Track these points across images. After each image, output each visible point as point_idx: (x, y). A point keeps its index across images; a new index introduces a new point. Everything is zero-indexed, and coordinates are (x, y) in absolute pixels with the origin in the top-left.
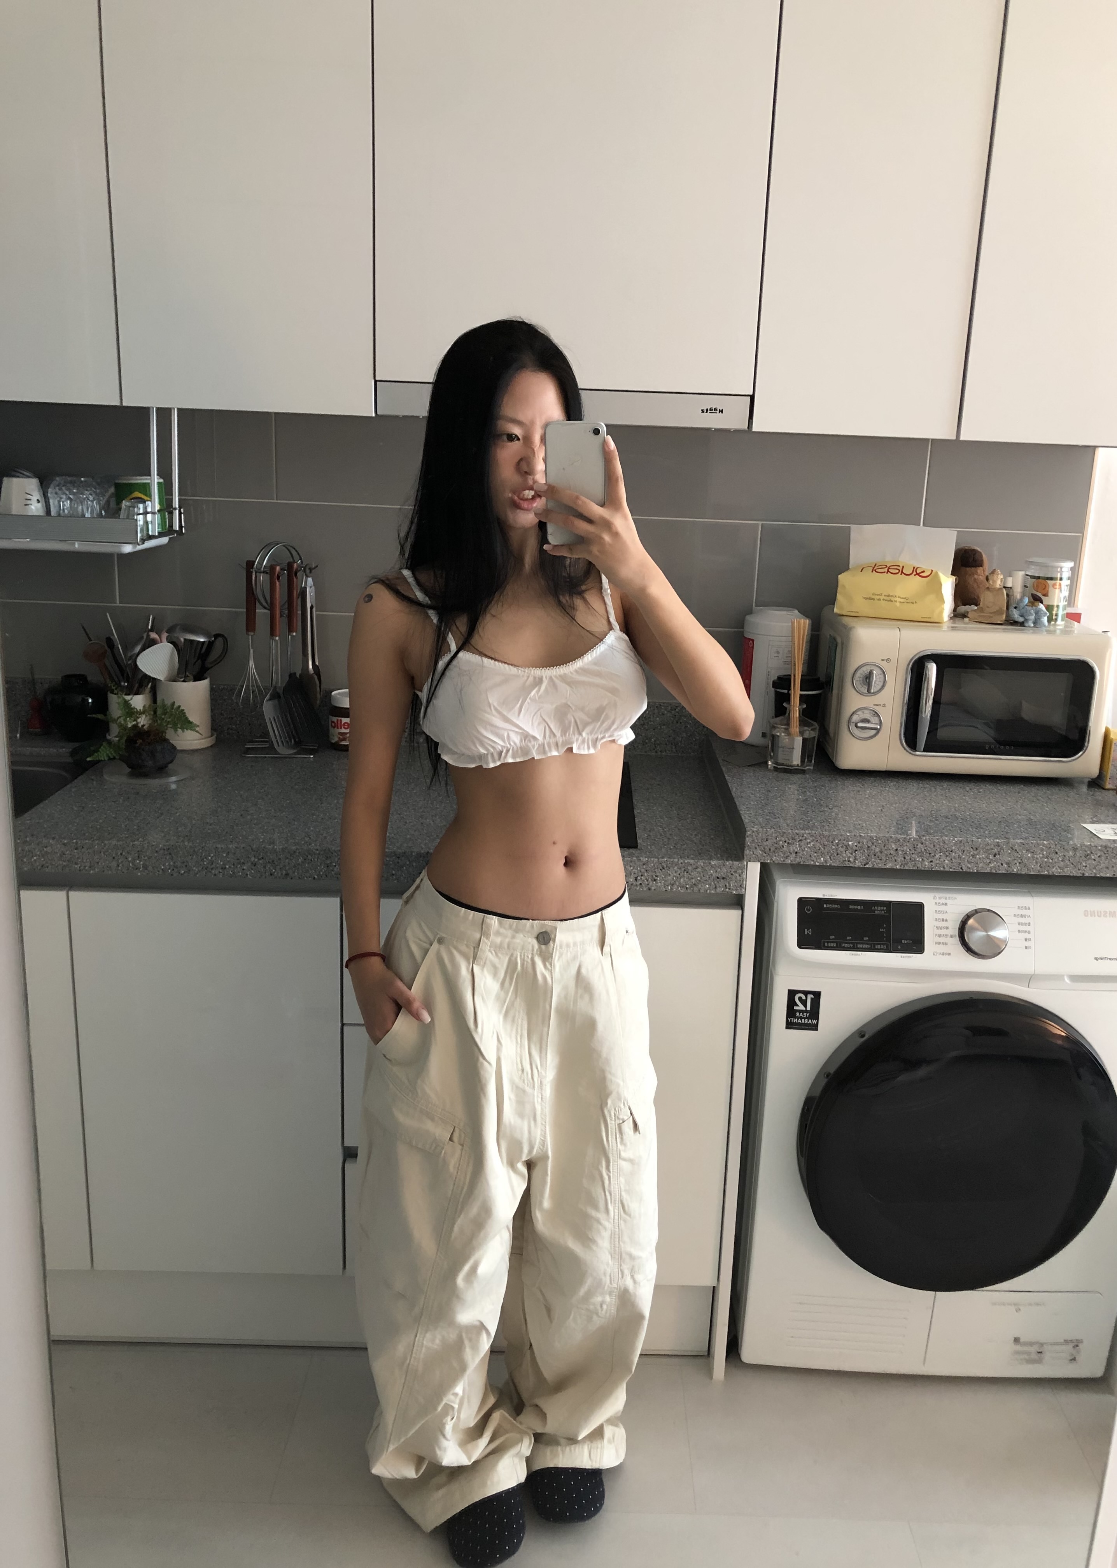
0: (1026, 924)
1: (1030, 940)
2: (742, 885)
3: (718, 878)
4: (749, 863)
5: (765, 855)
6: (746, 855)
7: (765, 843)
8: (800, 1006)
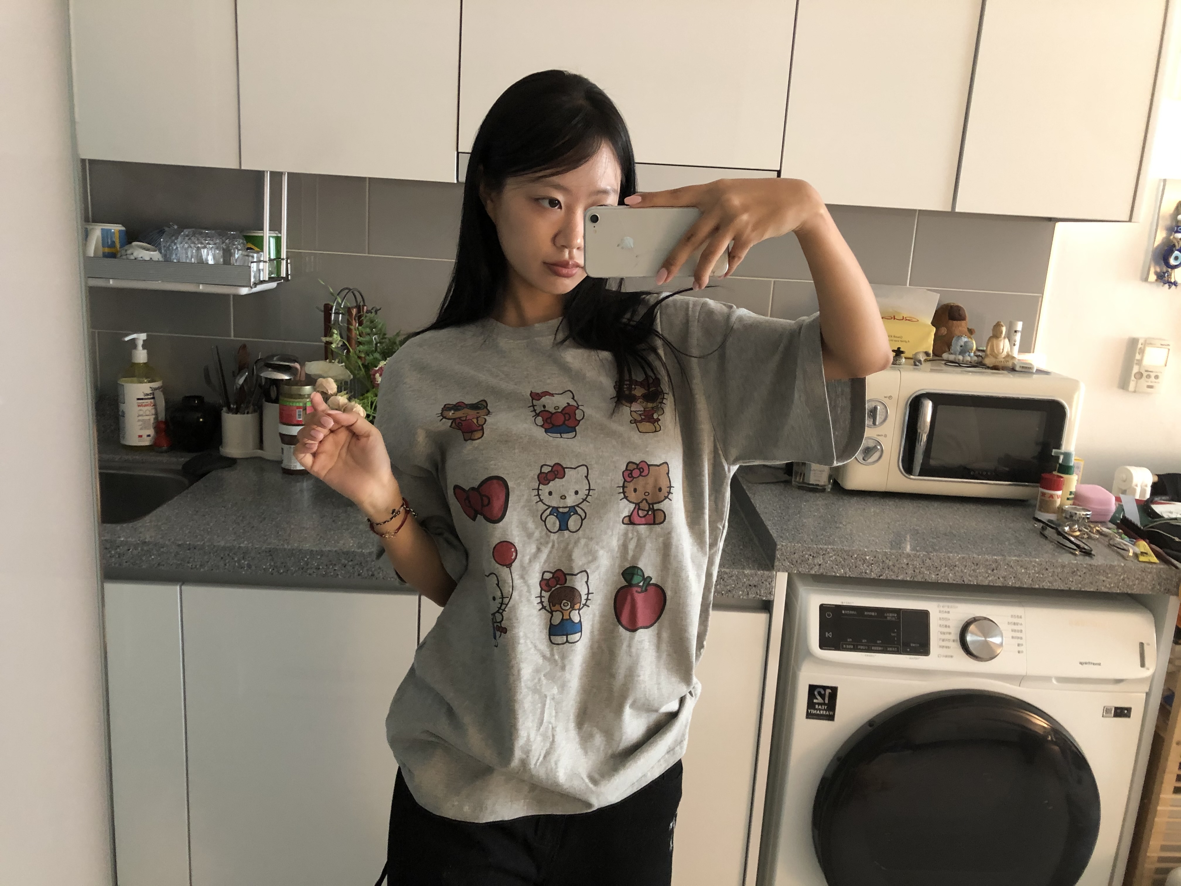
0: (1018, 631)
1: (1022, 645)
2: (771, 592)
3: (750, 585)
4: (778, 573)
5: (792, 566)
6: (776, 566)
7: (793, 556)
8: (819, 700)
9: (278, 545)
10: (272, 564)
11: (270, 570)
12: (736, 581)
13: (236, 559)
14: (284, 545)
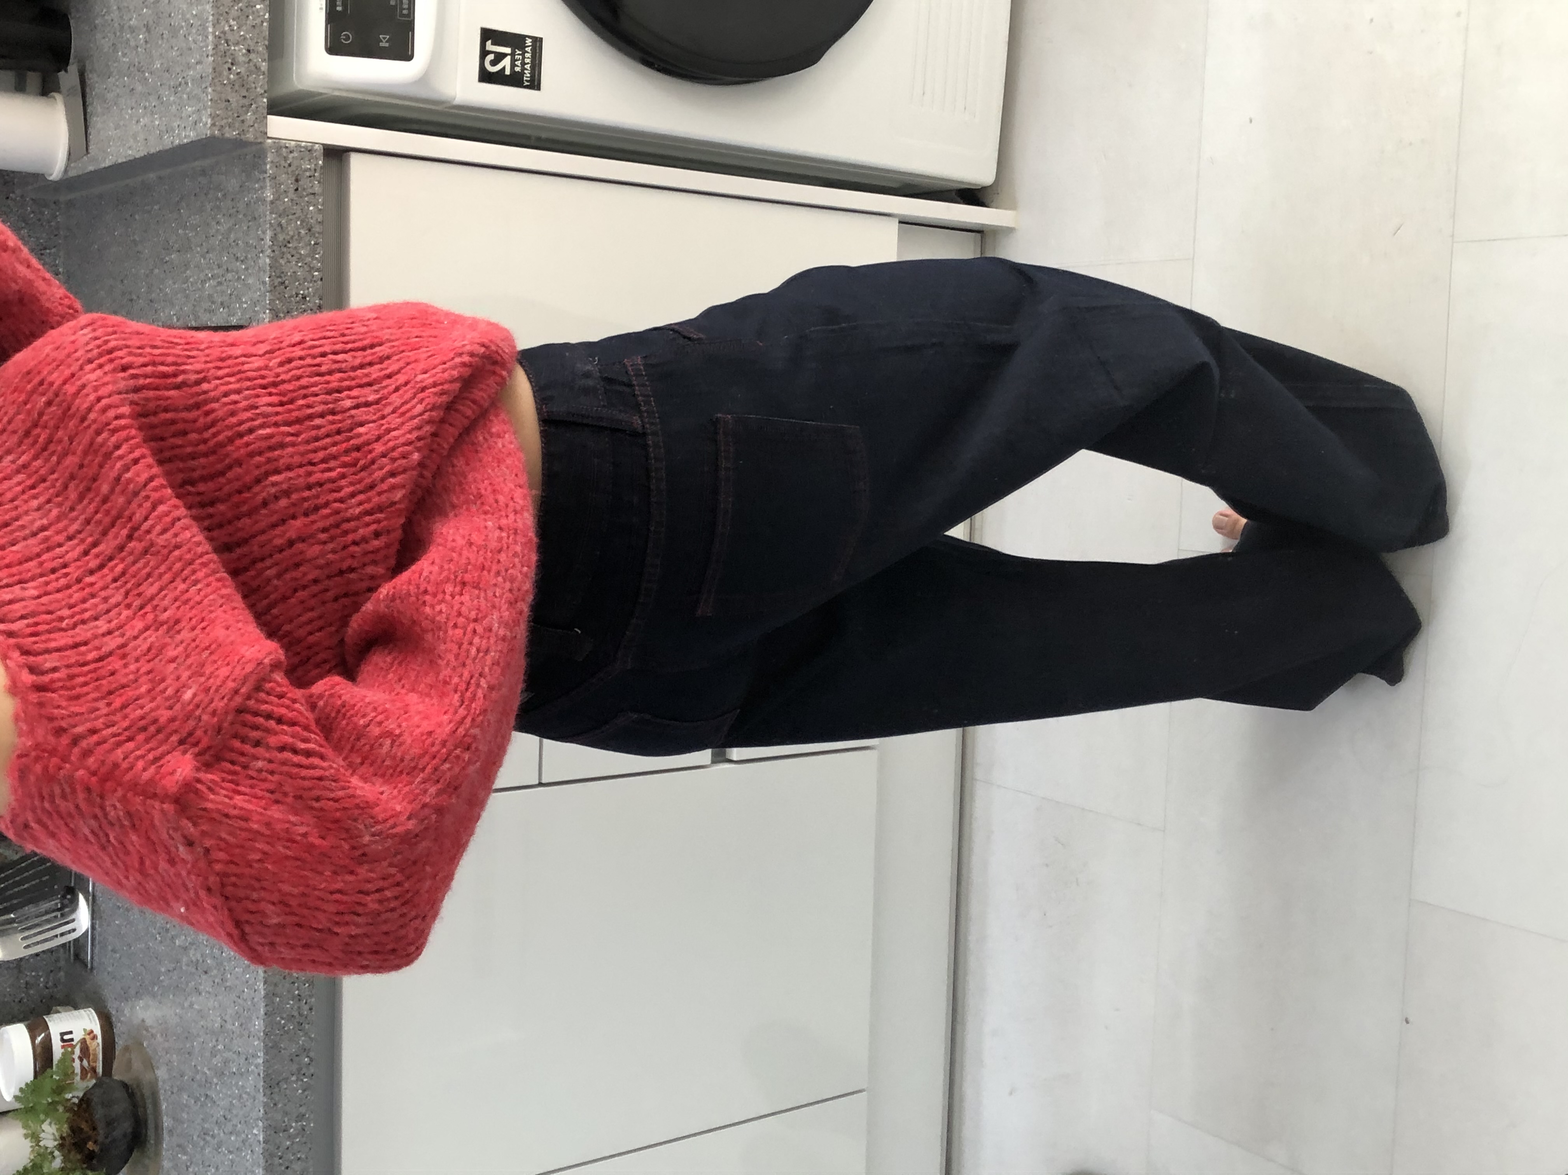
2: (308, 150)
3: (297, 190)
4: (269, 135)
5: (253, 106)
6: (256, 138)
7: (234, 105)
8: (506, 62)
9: (259, 1075)
10: (294, 1078)
11: (305, 1080)
12: (290, 217)
13: (288, 1143)
14: (259, 1064)
